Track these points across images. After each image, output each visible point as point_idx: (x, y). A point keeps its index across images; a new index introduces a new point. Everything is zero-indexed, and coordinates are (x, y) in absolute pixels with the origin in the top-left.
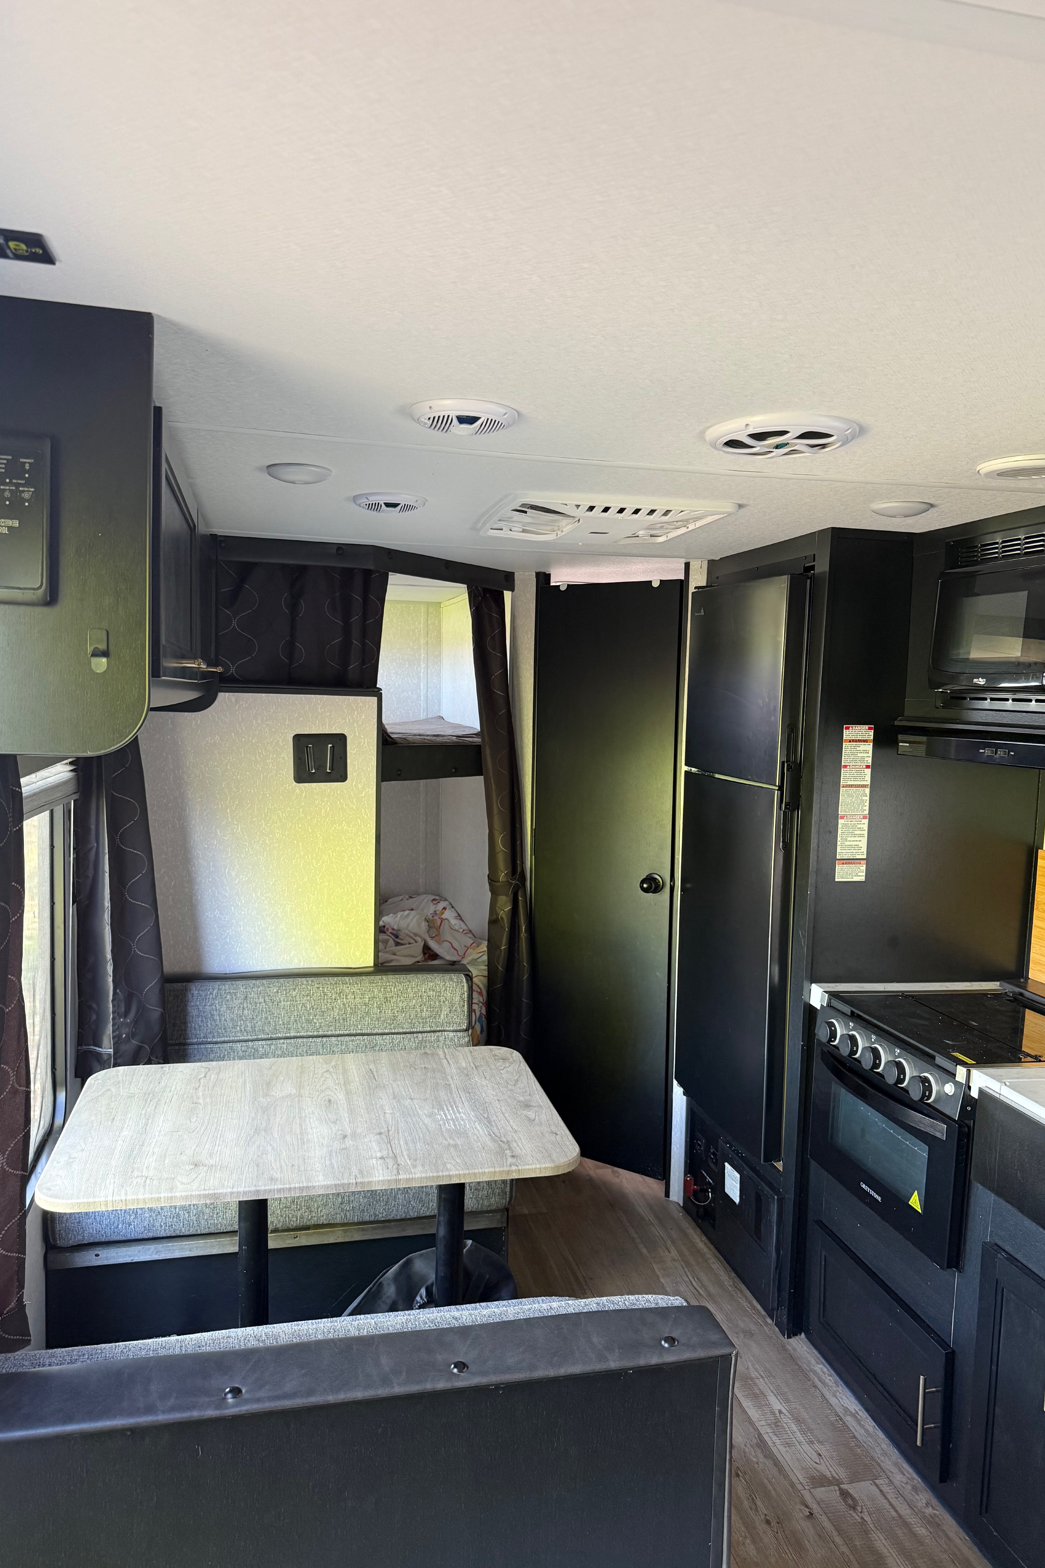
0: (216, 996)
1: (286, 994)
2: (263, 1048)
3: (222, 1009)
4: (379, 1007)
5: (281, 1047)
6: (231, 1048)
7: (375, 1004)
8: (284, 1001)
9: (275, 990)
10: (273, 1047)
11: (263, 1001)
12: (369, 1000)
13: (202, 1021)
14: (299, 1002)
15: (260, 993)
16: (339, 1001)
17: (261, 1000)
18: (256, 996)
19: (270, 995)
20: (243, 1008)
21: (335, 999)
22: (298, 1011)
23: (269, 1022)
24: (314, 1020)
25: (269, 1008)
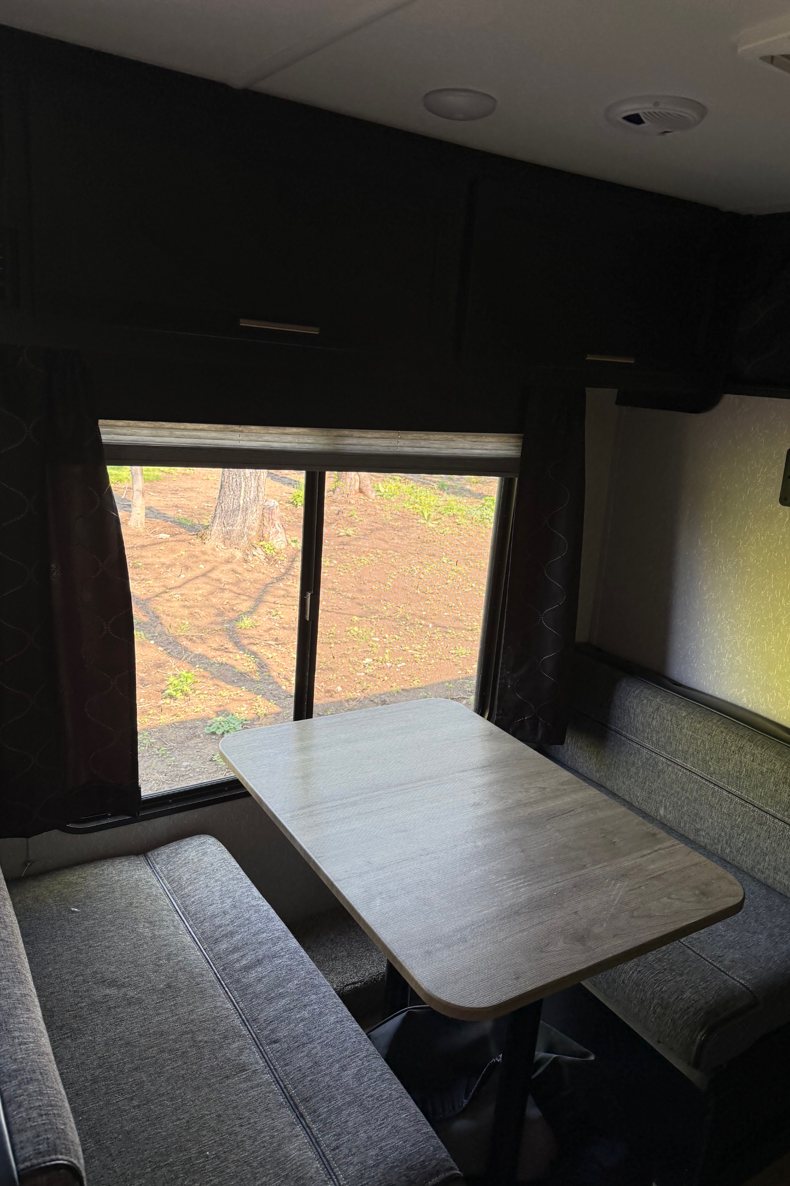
0: (636, 696)
1: (691, 723)
2: (662, 764)
3: (637, 710)
4: (776, 785)
5: (677, 773)
6: (639, 750)
7: (773, 779)
8: (687, 728)
9: (683, 715)
10: (670, 768)
11: (670, 719)
12: (767, 772)
13: (621, 712)
14: (699, 737)
15: (670, 711)
16: (737, 755)
17: (669, 718)
18: (666, 712)
19: (677, 717)
20: (653, 718)
21: (733, 752)
22: (697, 745)
23: (671, 743)
24: (710, 763)
25: (673, 728)
